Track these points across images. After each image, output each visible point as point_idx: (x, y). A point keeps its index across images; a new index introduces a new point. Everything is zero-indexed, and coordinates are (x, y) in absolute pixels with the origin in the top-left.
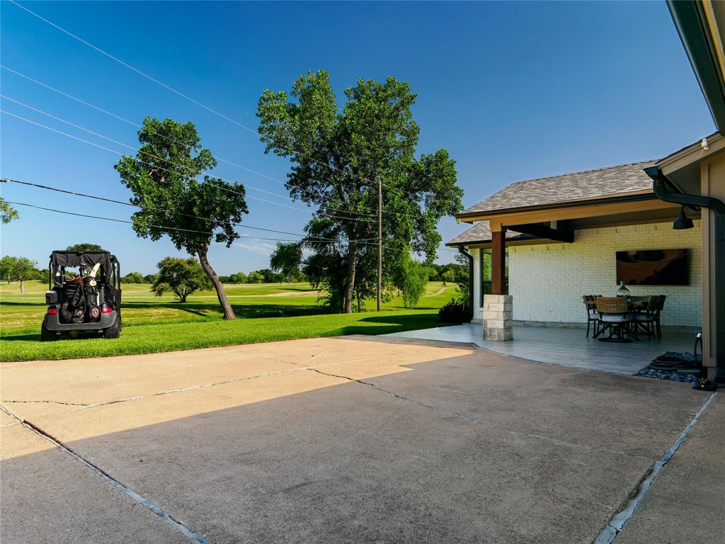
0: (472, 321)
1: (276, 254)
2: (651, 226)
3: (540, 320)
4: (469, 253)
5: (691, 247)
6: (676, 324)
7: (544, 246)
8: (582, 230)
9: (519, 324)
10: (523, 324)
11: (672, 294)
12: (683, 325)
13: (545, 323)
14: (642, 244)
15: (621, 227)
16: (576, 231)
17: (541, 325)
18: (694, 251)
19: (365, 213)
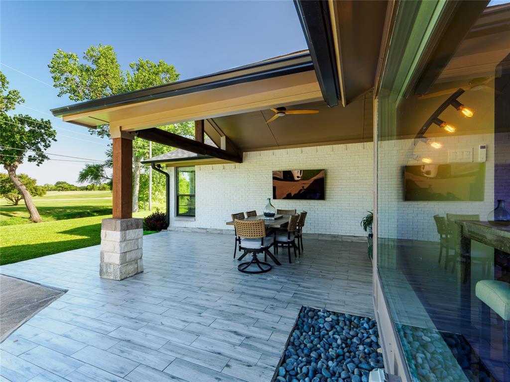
0: (169, 228)
1: (84, 172)
2: (298, 150)
3: (218, 228)
4: (165, 170)
5: (327, 168)
6: (316, 232)
7: (221, 166)
8: (248, 153)
9: (203, 231)
10: (205, 231)
11: (313, 207)
12: (320, 233)
13: (222, 230)
14: (292, 165)
15: (276, 150)
16: (244, 153)
17: (219, 232)
18: (329, 171)
19: (144, 146)
